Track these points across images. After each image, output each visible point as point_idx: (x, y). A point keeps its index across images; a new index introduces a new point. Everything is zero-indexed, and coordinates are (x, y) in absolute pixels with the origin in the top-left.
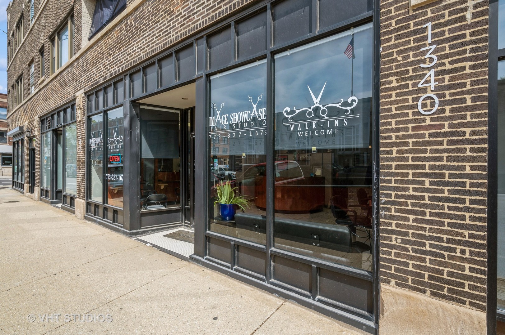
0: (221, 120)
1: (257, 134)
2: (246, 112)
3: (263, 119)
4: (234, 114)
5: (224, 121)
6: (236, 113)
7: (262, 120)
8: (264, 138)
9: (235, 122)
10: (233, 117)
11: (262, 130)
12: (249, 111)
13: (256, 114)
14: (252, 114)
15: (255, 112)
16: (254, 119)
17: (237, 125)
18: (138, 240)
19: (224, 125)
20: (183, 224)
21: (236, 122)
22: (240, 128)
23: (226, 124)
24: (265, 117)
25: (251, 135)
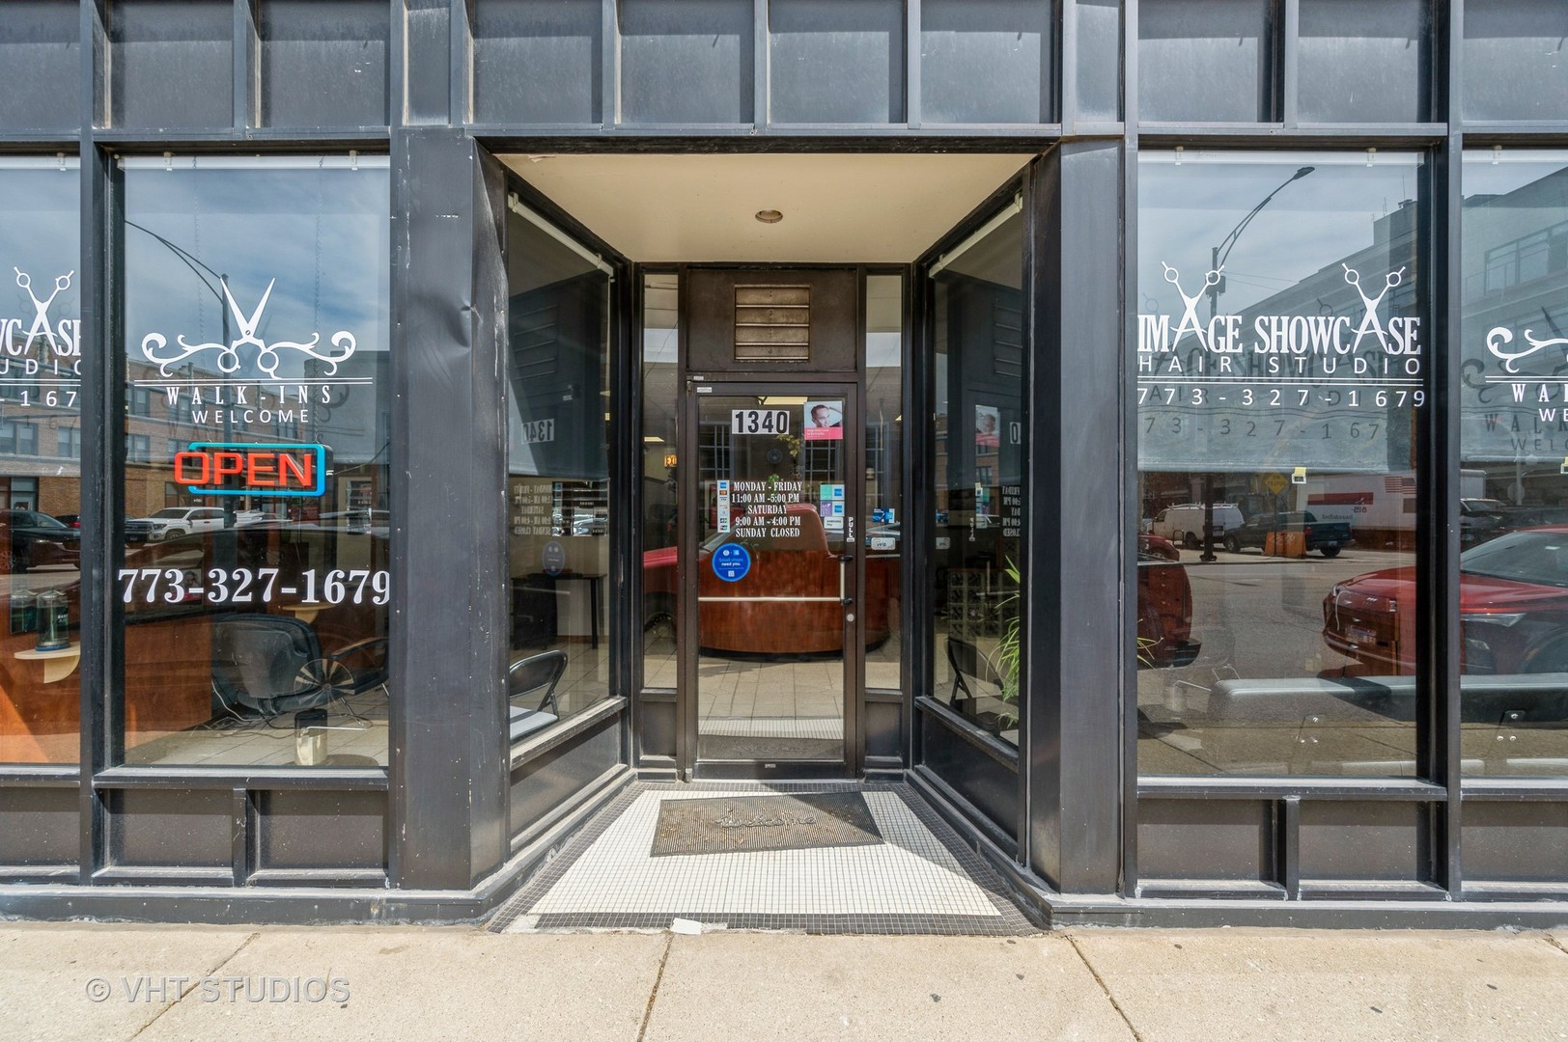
0: (1205, 336)
1: (1381, 401)
2: (1331, 319)
3: (1408, 351)
4: (1274, 319)
5: (1222, 339)
6: (1284, 320)
7: (1403, 358)
8: (1386, 416)
9: (1279, 348)
10: (1268, 330)
11: (1403, 389)
12: (1347, 320)
13: (1380, 333)
14: (1361, 332)
15: (1371, 326)
16: (1372, 350)
17: (1287, 361)
18: (548, 921)
19: (1225, 354)
20: (634, 771)
21: (1285, 350)
22: (1302, 375)
23: (1230, 349)
24: (1413, 348)
25: (1354, 404)
